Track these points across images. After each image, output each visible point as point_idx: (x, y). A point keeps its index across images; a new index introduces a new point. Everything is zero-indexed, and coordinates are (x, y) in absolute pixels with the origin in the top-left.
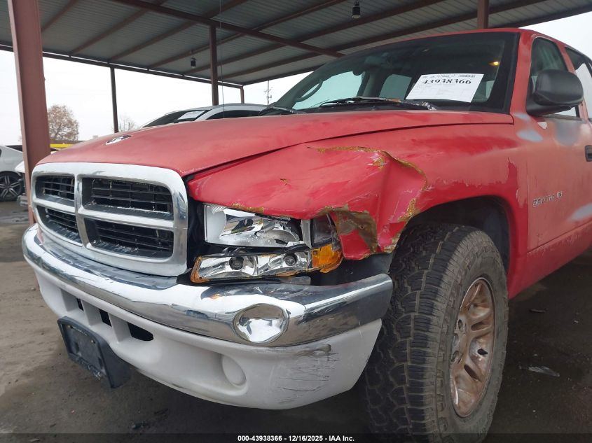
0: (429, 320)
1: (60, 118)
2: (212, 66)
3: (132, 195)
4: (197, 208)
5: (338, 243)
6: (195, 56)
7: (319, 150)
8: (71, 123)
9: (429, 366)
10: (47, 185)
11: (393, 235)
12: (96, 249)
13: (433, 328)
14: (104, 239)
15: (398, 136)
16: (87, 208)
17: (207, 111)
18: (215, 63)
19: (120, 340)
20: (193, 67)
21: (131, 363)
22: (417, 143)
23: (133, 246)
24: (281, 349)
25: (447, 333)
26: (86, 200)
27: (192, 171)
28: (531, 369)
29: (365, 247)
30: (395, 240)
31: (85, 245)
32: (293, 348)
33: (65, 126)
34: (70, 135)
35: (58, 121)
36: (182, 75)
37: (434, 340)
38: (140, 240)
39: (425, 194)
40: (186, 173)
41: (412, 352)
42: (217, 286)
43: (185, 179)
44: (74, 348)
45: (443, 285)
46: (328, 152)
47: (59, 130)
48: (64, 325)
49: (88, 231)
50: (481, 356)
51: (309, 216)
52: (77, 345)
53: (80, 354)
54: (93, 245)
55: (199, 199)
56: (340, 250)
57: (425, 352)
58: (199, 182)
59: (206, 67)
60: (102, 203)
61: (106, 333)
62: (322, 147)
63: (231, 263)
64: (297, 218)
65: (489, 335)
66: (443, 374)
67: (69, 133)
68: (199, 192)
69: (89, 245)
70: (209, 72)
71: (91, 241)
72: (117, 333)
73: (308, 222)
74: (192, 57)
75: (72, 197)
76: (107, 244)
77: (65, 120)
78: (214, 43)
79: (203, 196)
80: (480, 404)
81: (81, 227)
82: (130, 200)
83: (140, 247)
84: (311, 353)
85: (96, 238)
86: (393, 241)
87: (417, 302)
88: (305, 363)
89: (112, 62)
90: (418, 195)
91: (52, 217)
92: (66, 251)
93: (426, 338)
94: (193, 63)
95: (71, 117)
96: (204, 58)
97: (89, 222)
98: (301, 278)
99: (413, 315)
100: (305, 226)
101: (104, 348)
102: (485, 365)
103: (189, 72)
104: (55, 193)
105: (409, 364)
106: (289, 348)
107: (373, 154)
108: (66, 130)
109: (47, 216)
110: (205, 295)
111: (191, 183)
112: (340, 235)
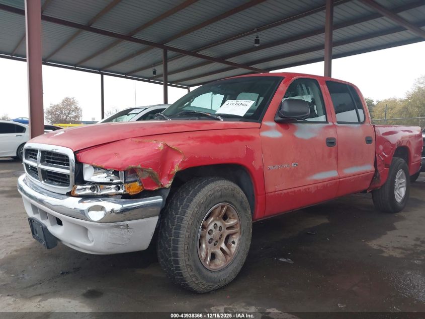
0: (183, 218)
1: (70, 105)
2: (164, 75)
3: (59, 159)
4: (79, 165)
5: (140, 182)
6: (156, 68)
7: (136, 141)
8: (77, 109)
9: (180, 239)
10: (30, 154)
11: (169, 180)
12: (46, 184)
13: (184, 222)
14: (50, 179)
15: (181, 135)
16: (42, 165)
17: (146, 109)
18: (166, 73)
19: (52, 225)
20: (154, 75)
21: (58, 237)
22: (189, 138)
23: (59, 182)
24: (104, 224)
25: (192, 225)
26: (42, 161)
27: (78, 149)
28: (280, 259)
29: (157, 185)
30: (170, 182)
31: (41, 181)
32: (109, 224)
33: (73, 111)
34: (76, 117)
35: (68, 107)
36: (149, 80)
37: (184, 227)
38: (62, 179)
39: (183, 162)
40: (75, 150)
41: (174, 232)
42: (85, 197)
43: (75, 153)
44: (35, 233)
45: (192, 203)
46: (140, 142)
47: (69, 114)
48: (31, 220)
49: (43, 175)
50: (233, 245)
51: (122, 169)
52: (36, 230)
53: (37, 235)
54: (45, 182)
55: (81, 161)
56: (142, 185)
57: (179, 233)
58: (80, 154)
59: (161, 76)
60: (49, 163)
61: (47, 223)
62: (137, 140)
63: (91, 189)
64: (117, 170)
65: (237, 234)
66: (188, 243)
67: (76, 116)
68: (80, 158)
69: (43, 182)
70: (162, 78)
71: (44, 180)
72: (51, 222)
73: (123, 172)
74: (154, 68)
75: (36, 159)
76: (50, 181)
77: (73, 107)
78: (166, 60)
79: (82, 160)
80: (227, 267)
81: (40, 174)
82: (58, 161)
83: (62, 182)
84: (118, 227)
85: (46, 179)
86: (169, 182)
87: (180, 210)
88: (116, 231)
89: (102, 71)
90: (180, 162)
91: (31, 169)
92: (35, 185)
93: (180, 226)
94: (154, 73)
95: (78, 105)
96: (160, 69)
97: (43, 171)
98: (118, 196)
99: (177, 216)
100: (121, 173)
101: (45, 229)
102: (234, 249)
103: (152, 78)
104: (32, 158)
105: (173, 238)
106: (107, 224)
107: (159, 144)
108: (74, 114)
109: (30, 169)
110: (80, 202)
111: (77, 155)
112: (141, 179)
